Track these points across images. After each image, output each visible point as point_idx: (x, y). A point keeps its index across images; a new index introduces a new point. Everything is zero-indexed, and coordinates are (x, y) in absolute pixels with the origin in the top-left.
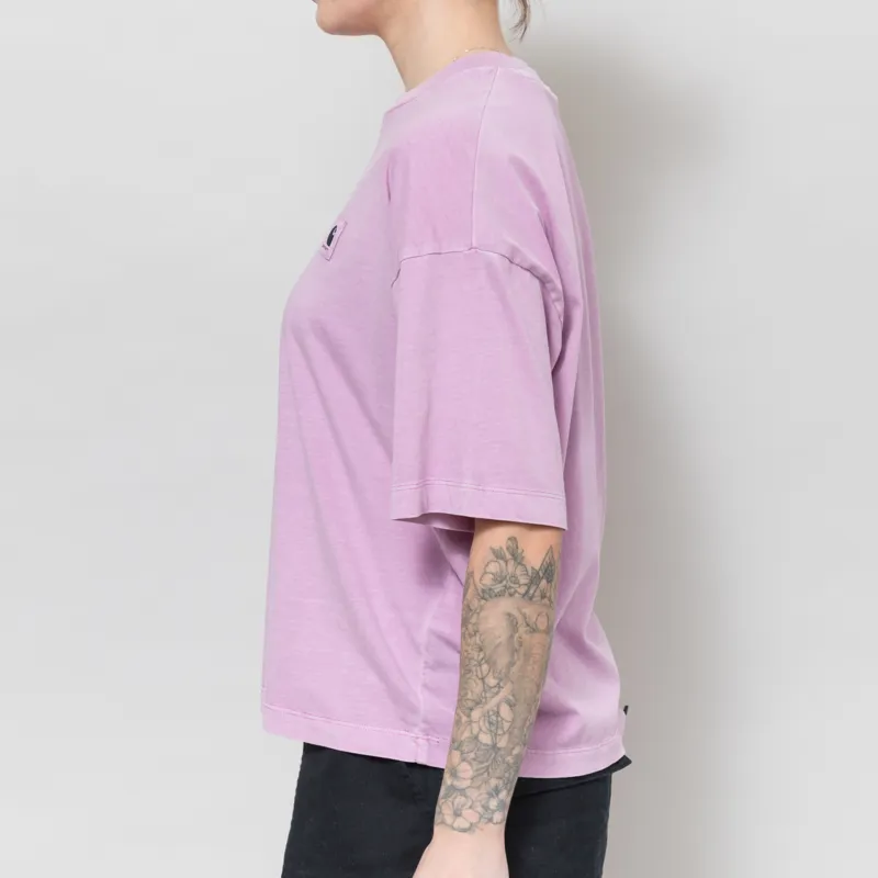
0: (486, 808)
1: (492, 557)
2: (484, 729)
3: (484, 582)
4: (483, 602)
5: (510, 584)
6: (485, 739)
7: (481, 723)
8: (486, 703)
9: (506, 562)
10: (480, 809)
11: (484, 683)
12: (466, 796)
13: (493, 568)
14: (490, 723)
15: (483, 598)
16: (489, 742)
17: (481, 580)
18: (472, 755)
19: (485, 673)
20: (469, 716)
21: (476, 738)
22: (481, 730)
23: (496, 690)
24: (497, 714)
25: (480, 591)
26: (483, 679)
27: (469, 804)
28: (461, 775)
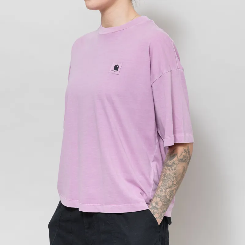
0: (161, 215)
1: (184, 151)
2: (169, 195)
3: (181, 157)
4: (179, 162)
5: (186, 159)
6: (168, 197)
7: (169, 193)
8: (171, 188)
9: (187, 153)
10: (160, 215)
11: (173, 183)
12: (158, 210)
13: (184, 154)
14: (171, 193)
15: (180, 161)
16: (168, 198)
17: (180, 156)
18: (163, 200)
19: (174, 180)
20: (166, 190)
21: (166, 196)
22: (168, 194)
23: (175, 185)
24: (173, 191)
25: (179, 159)
26: (173, 182)
27: (158, 213)
28: (159, 204)
